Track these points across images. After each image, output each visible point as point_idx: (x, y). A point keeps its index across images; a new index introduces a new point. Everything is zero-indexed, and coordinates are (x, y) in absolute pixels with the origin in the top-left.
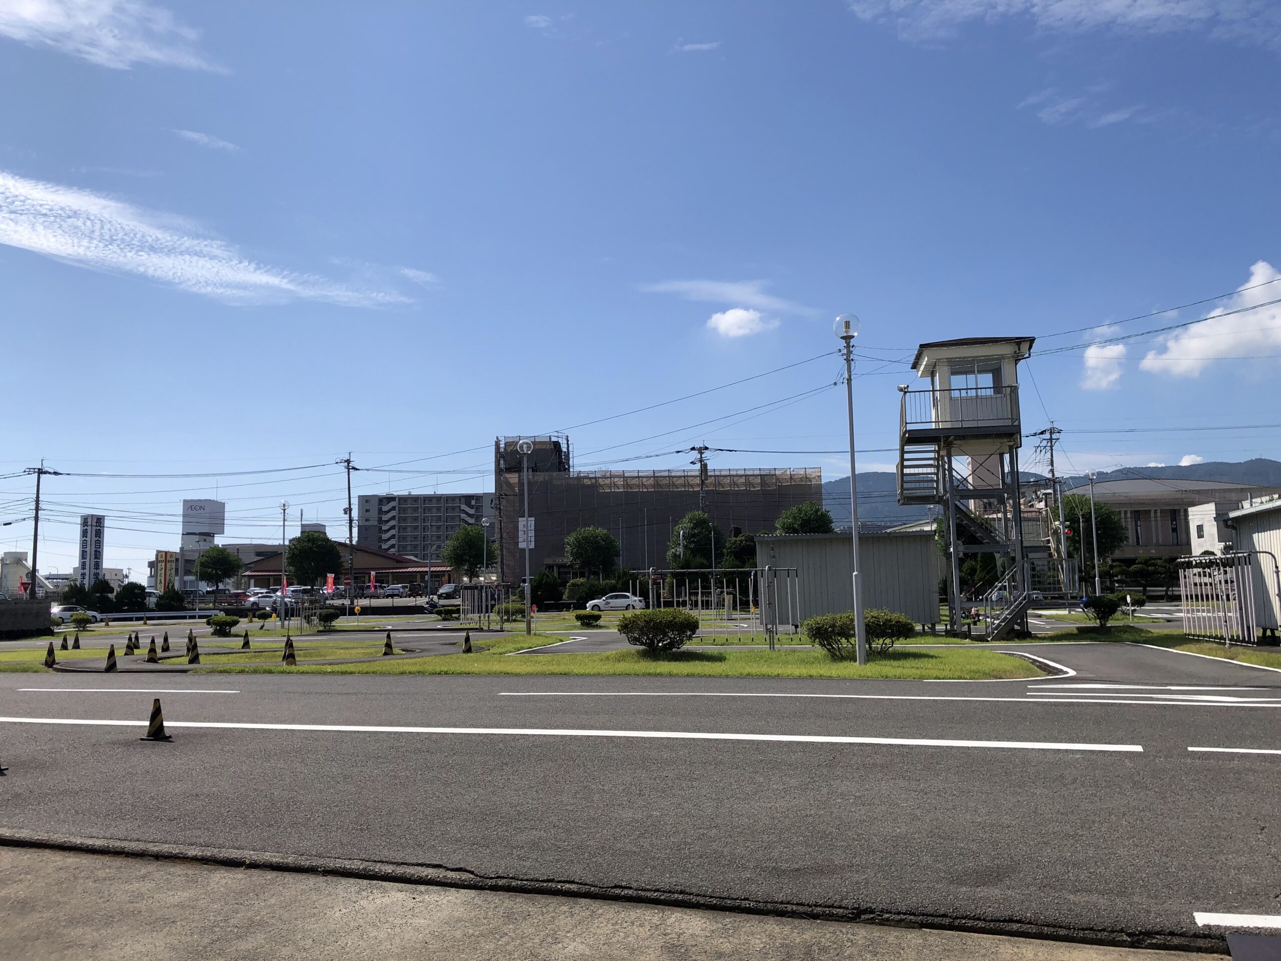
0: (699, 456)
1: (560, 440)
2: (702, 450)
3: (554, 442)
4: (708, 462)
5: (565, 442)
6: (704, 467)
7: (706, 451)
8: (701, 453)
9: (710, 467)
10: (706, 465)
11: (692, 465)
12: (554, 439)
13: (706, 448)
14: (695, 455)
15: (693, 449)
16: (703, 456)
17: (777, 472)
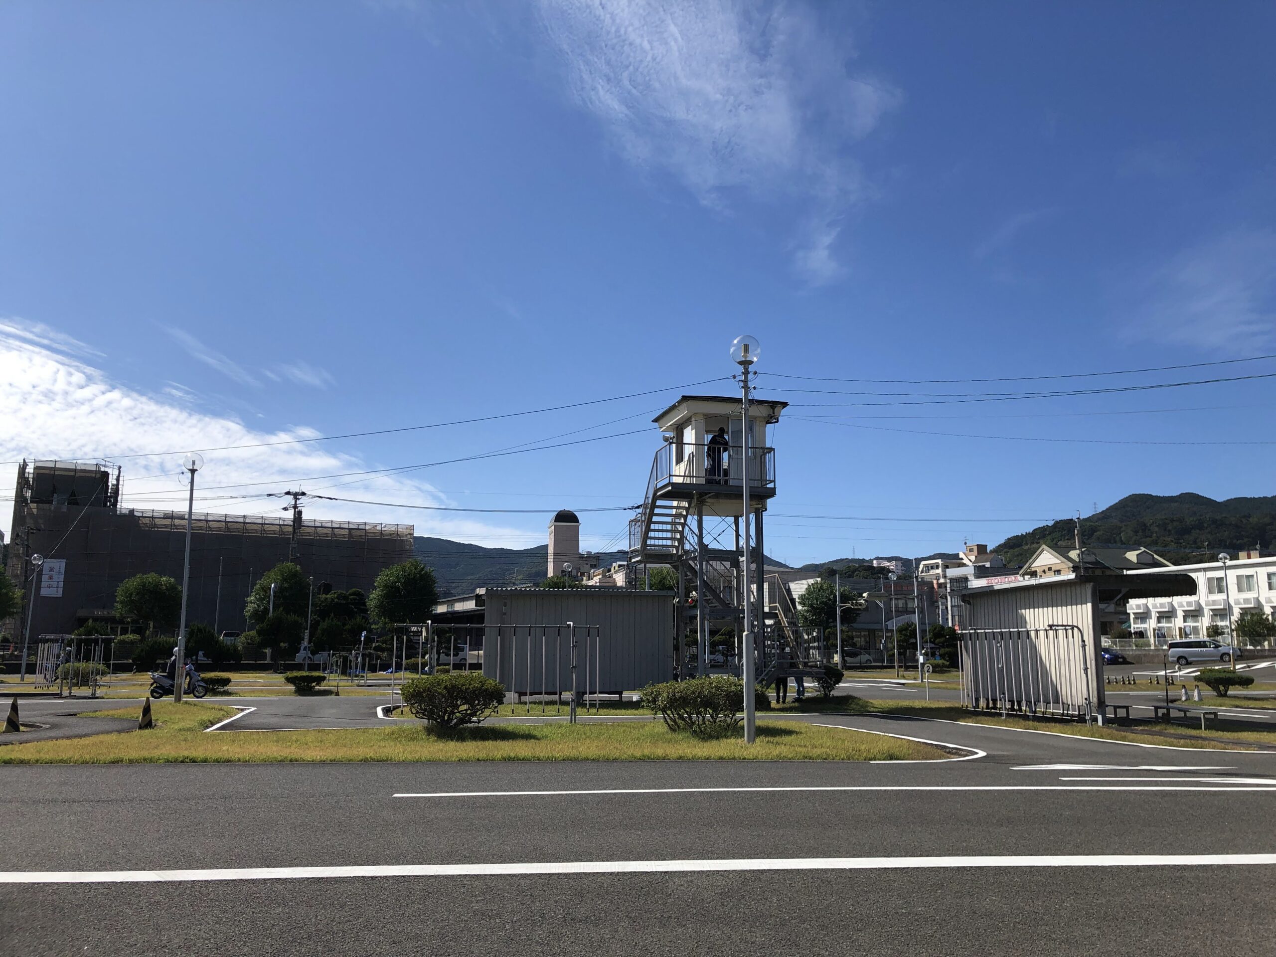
0: (293, 502)
1: (109, 471)
2: (296, 495)
3: (102, 472)
4: (303, 510)
5: (116, 472)
6: (298, 515)
7: (303, 497)
8: (296, 499)
9: (305, 516)
10: (300, 513)
11: (284, 512)
12: (103, 469)
13: (303, 494)
14: (290, 500)
15: (288, 493)
16: (298, 502)
17: (367, 527)
